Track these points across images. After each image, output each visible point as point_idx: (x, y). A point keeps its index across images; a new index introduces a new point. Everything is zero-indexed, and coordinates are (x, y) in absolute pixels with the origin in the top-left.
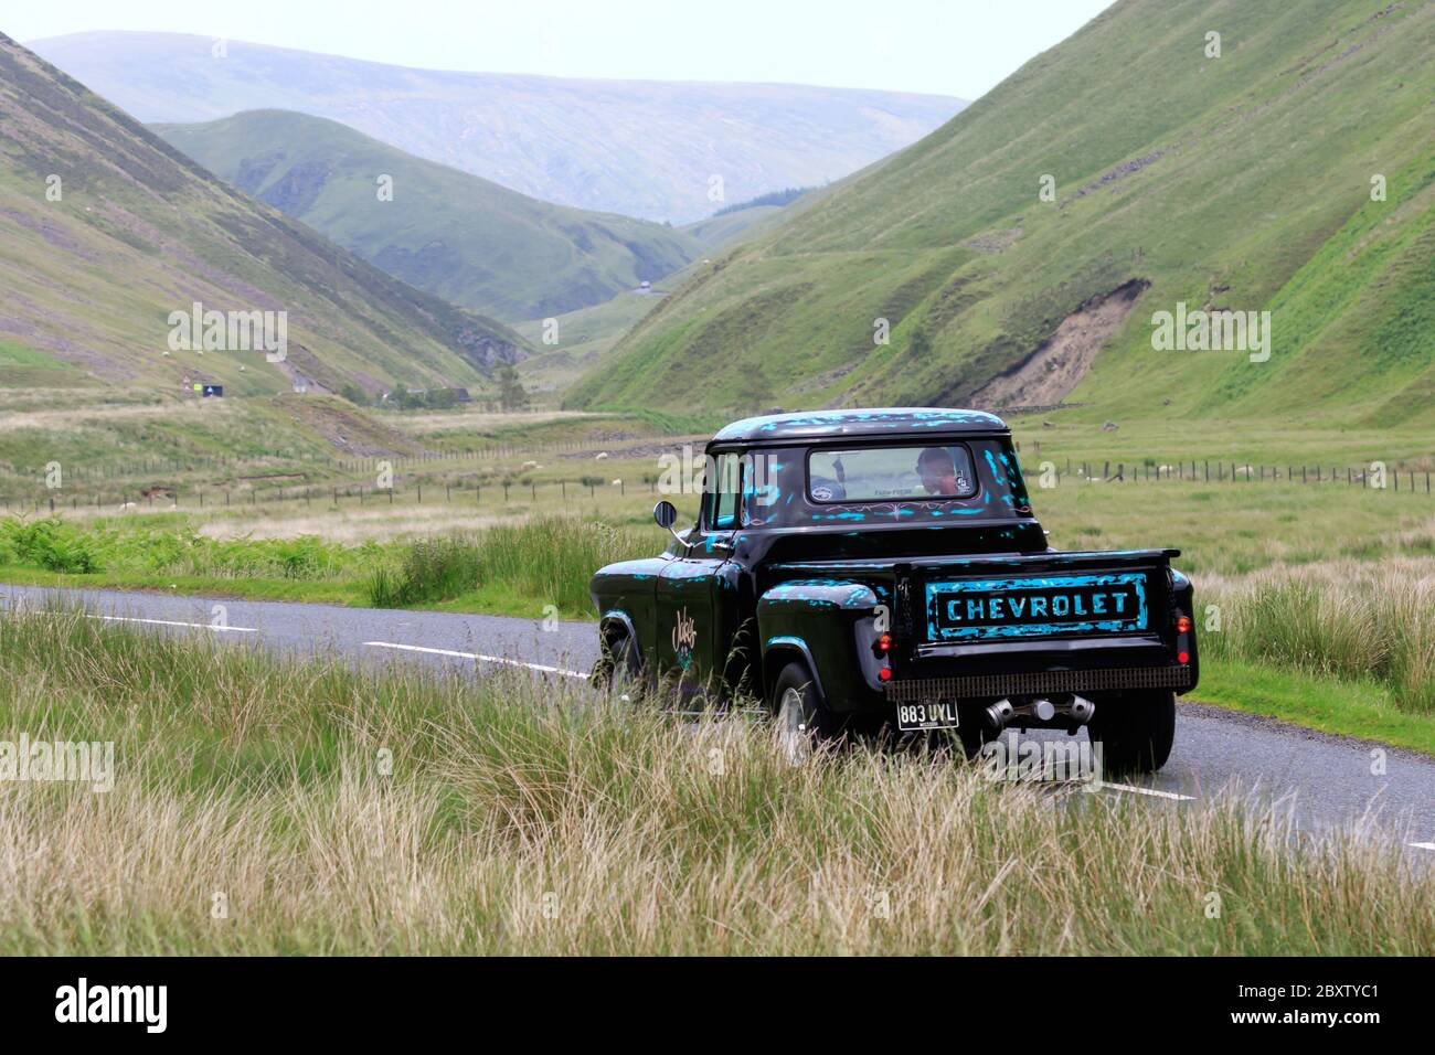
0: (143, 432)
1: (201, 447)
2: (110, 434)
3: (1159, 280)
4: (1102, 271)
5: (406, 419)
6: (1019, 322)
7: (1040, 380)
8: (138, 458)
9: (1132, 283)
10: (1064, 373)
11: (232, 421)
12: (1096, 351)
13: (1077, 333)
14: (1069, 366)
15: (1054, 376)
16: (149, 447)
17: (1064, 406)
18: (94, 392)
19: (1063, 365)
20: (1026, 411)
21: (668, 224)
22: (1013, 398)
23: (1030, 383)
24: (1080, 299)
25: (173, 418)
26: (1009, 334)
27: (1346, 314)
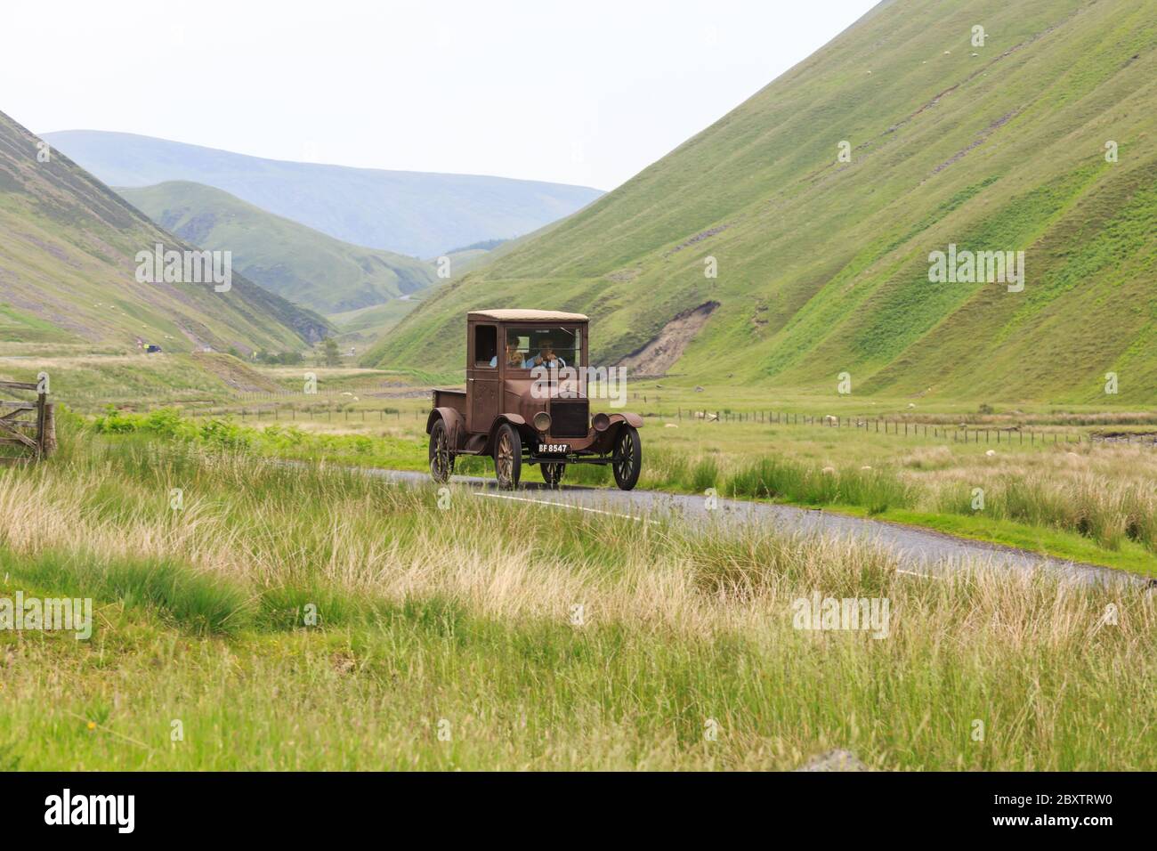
0: (117, 372)
1: (151, 382)
2: (98, 372)
3: (725, 302)
4: (691, 295)
5: (270, 370)
6: (639, 324)
7: (651, 360)
8: (113, 387)
9: (709, 303)
10: (666, 356)
11: (169, 367)
12: (685, 344)
13: (674, 333)
14: (669, 352)
15: (660, 358)
16: (120, 381)
17: (667, 376)
18: (84, 347)
19: (665, 351)
20: (645, 378)
21: (418, 258)
22: (634, 370)
23: (645, 361)
24: (676, 312)
25: (135, 364)
26: (633, 332)
27: (841, 326)
